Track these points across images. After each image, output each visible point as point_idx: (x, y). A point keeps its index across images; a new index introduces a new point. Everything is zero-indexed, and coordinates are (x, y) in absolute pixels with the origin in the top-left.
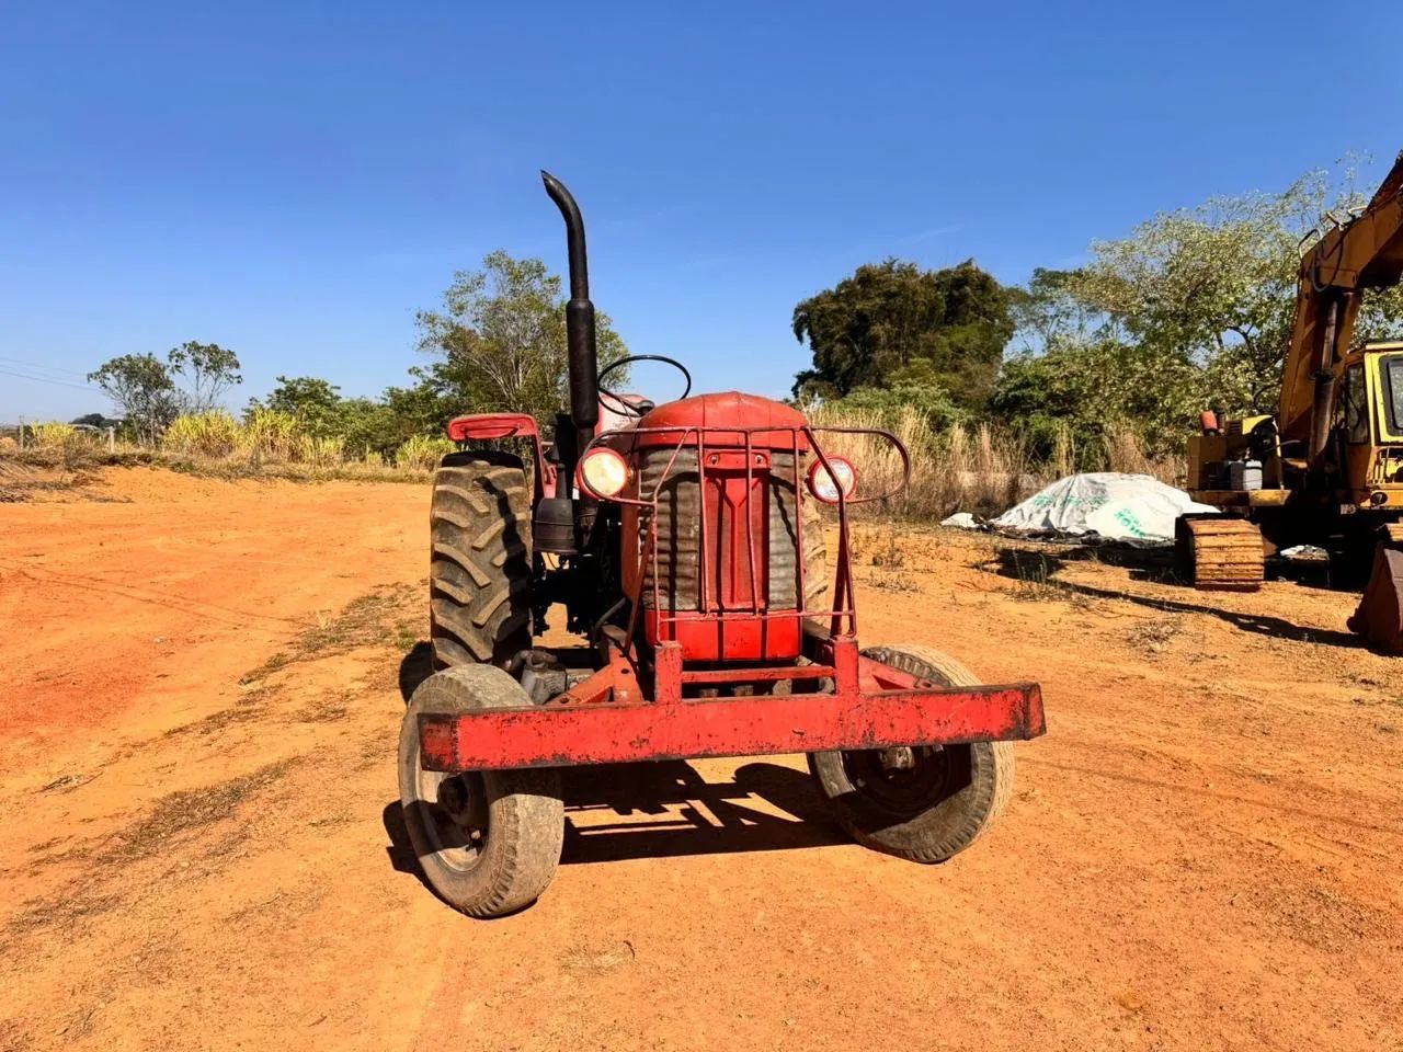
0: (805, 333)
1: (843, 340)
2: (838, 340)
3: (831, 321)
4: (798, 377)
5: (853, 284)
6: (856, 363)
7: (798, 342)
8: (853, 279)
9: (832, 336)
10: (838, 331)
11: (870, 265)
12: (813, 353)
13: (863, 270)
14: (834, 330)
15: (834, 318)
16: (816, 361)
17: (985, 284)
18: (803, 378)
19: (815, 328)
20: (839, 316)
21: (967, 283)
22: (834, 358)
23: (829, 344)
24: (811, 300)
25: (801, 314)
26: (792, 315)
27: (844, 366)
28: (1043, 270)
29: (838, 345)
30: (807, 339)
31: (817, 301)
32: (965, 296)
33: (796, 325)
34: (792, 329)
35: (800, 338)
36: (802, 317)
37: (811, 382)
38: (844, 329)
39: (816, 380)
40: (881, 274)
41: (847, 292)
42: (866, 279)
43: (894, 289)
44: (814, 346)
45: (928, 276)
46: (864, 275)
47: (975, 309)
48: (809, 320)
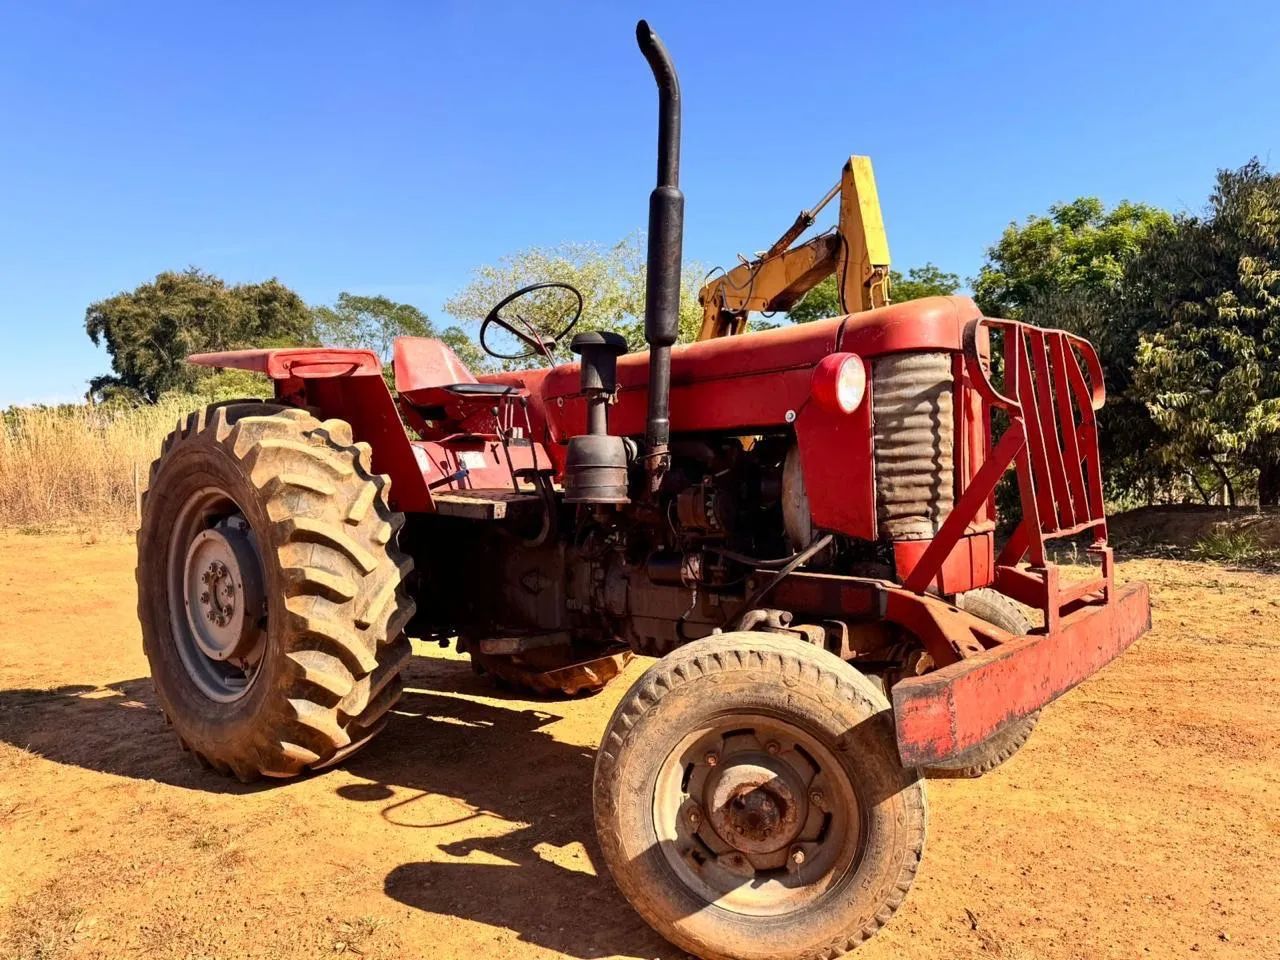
0: (101, 335)
1: (148, 345)
2: (142, 345)
3: (134, 324)
4: (92, 382)
5: (155, 290)
6: (164, 369)
7: (93, 344)
8: (153, 284)
9: (135, 340)
10: (142, 335)
11: (172, 274)
12: (111, 358)
13: (164, 277)
14: (137, 334)
15: (138, 321)
16: (116, 366)
17: (292, 302)
18: (97, 384)
19: (114, 330)
20: (143, 320)
21: (275, 299)
22: (138, 362)
23: (131, 348)
24: (107, 301)
25: (94, 315)
26: (85, 314)
27: (149, 372)
28: (347, 295)
29: (142, 350)
30: (104, 342)
31: (116, 302)
32: (274, 311)
33: (89, 326)
34: (85, 329)
35: (95, 339)
36: (95, 318)
37: (108, 388)
38: (148, 333)
39: (115, 385)
40: (183, 282)
41: (146, 296)
42: (168, 286)
43: (202, 295)
44: (112, 348)
45: (238, 288)
46: (166, 282)
47: (284, 324)
48: (103, 323)
